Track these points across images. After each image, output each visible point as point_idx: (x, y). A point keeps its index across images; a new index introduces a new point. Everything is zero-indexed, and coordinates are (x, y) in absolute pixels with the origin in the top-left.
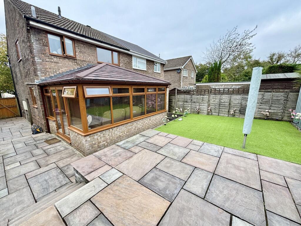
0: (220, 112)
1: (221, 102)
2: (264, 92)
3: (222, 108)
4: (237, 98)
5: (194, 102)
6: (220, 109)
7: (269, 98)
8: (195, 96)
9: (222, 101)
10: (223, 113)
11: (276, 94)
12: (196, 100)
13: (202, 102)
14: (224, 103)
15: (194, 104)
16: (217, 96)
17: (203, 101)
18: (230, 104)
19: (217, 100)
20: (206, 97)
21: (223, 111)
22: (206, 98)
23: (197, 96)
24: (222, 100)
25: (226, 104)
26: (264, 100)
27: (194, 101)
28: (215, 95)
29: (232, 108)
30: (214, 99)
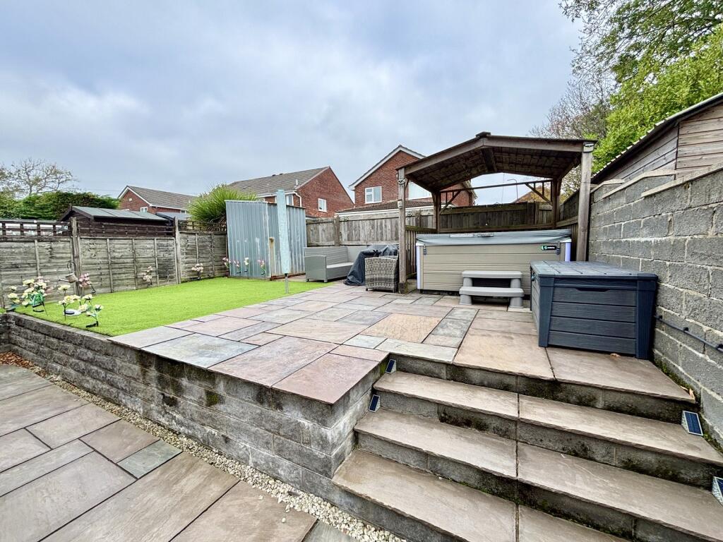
0: (117, 283)
1: (114, 258)
2: (187, 234)
3: (120, 271)
4: (148, 246)
5: (16, 266)
6: (115, 276)
7: (194, 244)
8: (15, 245)
9: (116, 254)
10: (123, 285)
11: (201, 237)
12: (23, 259)
13: (49, 262)
14: (121, 260)
15: (17, 272)
16: (97, 241)
17: (53, 261)
18: (135, 261)
19: (102, 254)
20: (61, 245)
21: (123, 280)
22: (64, 248)
23: (27, 245)
24: (114, 251)
25: (125, 261)
26: (188, 248)
27: (14, 262)
28: (92, 241)
29: (142, 268)
30: (93, 252)
